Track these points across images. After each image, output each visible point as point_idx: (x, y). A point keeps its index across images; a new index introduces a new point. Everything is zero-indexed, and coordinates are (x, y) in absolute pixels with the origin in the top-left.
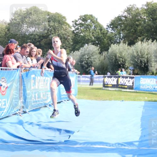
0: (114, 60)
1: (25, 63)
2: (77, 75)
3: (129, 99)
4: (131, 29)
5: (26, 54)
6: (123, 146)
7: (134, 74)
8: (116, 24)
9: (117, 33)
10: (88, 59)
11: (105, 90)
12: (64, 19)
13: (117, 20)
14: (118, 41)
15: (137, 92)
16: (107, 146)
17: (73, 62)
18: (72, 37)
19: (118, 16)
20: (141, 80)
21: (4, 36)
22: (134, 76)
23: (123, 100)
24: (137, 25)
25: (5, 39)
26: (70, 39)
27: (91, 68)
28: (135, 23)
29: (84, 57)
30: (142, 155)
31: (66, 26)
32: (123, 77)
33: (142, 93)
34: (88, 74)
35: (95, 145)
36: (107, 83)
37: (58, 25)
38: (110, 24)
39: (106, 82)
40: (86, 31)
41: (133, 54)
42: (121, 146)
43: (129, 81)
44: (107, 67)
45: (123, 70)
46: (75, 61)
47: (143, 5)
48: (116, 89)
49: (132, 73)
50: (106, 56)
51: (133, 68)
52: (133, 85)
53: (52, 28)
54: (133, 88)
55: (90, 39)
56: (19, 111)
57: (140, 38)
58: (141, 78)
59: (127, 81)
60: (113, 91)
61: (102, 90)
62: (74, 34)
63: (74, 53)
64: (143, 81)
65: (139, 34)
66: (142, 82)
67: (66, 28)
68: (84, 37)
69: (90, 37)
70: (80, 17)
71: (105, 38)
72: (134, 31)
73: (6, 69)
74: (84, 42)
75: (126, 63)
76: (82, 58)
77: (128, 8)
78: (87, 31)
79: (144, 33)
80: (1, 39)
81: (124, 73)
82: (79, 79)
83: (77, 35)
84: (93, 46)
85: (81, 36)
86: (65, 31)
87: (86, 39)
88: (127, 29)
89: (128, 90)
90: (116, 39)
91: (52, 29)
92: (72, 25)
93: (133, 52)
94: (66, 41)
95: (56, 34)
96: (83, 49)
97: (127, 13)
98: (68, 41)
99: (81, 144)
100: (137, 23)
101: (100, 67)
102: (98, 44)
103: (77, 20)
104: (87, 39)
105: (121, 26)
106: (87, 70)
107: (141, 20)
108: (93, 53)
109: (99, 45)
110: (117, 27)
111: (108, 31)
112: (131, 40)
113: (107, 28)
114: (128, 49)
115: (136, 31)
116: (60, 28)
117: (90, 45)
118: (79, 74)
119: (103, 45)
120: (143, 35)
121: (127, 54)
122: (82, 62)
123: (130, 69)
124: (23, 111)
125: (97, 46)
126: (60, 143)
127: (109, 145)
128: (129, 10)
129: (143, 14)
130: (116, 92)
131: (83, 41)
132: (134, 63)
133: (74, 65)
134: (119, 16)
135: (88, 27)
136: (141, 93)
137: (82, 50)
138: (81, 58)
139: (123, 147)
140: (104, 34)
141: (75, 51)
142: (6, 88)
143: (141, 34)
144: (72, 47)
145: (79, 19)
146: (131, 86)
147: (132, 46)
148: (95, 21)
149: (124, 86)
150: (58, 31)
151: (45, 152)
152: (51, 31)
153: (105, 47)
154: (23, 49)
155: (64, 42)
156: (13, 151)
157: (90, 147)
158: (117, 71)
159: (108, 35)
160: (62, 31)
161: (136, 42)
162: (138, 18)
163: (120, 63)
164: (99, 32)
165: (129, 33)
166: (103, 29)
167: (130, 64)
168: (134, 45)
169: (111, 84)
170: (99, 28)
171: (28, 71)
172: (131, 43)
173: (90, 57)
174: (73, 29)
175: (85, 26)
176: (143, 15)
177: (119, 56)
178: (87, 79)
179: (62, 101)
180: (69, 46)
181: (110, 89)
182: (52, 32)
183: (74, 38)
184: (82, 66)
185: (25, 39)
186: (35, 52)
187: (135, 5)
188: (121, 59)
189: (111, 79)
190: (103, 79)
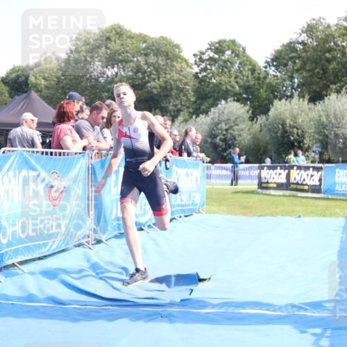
0: (280, 132)
1: (98, 141)
2: (205, 164)
3: (312, 212)
4: (316, 68)
5: (101, 121)
6: (302, 311)
7: (322, 161)
8: (284, 59)
9: (286, 76)
10: (227, 130)
11: (262, 194)
12: (177, 50)
13: (287, 50)
14: (289, 94)
15: (328, 199)
16: (268, 310)
17: (196, 138)
18: (194, 85)
19: (288, 42)
20: (337, 174)
21: (55, 86)
22: (321, 165)
23: (300, 214)
24: (329, 61)
25: (58, 91)
26: (190, 91)
27: (233, 148)
28: (323, 55)
29: (220, 126)
30: (341, 328)
31: (181, 63)
32: (299, 168)
33: (340, 200)
34: (227, 163)
35: (244, 308)
36: (266, 181)
37: (164, 63)
38: (271, 59)
39: (265, 178)
40: (221, 73)
41: (320, 120)
42: (298, 311)
43: (312, 176)
44: (266, 147)
45: (300, 152)
46: (200, 136)
47: (339, 19)
48: (284, 191)
49: (318, 160)
50: (265, 125)
51: (320, 150)
52: (320, 185)
53: (152, 68)
54: (320, 189)
55: (231, 91)
56: (87, 240)
57: (333, 87)
58: (337, 170)
59: (308, 175)
60: (280, 196)
61: (256, 195)
62: (198, 81)
63: (198, 119)
64: (341, 176)
65: (332, 78)
66: (339, 177)
67: (181, 67)
68: (217, 86)
69: (231, 86)
70: (209, 45)
71: (262, 88)
72: (321, 72)
73: (60, 154)
74: (218, 97)
75: (304, 138)
76: (215, 129)
77: (308, 25)
78: (225, 73)
79: (343, 76)
80: (50, 91)
81: (301, 160)
82: (209, 172)
83: (205, 81)
84: (237, 105)
85: (212, 83)
86: (179, 74)
87: (223, 90)
88: (308, 69)
89: (310, 195)
90: (284, 88)
91: (152, 70)
92: (193, 62)
93: (320, 116)
94: (182, 95)
95: (161, 80)
96: (217, 110)
97: (307, 36)
98: (185, 95)
99: (214, 306)
100: (328, 55)
101: (252, 147)
102: (247, 99)
103: (204, 51)
104: (225, 89)
105: (295, 63)
106: (225, 154)
107: (335, 50)
108: (236, 118)
109: (248, 103)
110: (286, 65)
111: (267, 73)
112: (315, 92)
113: (266, 67)
114: (310, 109)
115: (325, 72)
116: (168, 68)
117: (231, 101)
118: (209, 162)
119: (258, 102)
120: (340, 81)
121: (308, 119)
122: (214, 136)
123: (313, 152)
124: (95, 239)
125: (245, 104)
126: (172, 304)
127: (272, 309)
128: (310, 30)
129: (339, 37)
130: (285, 199)
131: (216, 95)
132: (321, 138)
133: (198, 143)
134: (291, 43)
135: (225, 65)
136: (337, 200)
137: (214, 113)
138: (213, 129)
139: (302, 313)
140: (259, 79)
141: (201, 115)
142: (62, 192)
143: (336, 78)
144: (194, 106)
145: (208, 49)
146: (315, 186)
147: (318, 103)
148: (241, 53)
149: (301, 187)
150: (165, 74)
151: (141, 323)
152: (151, 73)
153: (261, 106)
154: (95, 112)
155: (177, 96)
156: (75, 320)
157: (234, 313)
158: (287, 155)
159: (268, 81)
160: (174, 74)
161: (326, 96)
162: (330, 46)
163: (292, 138)
164: (250, 75)
165: (311, 76)
166: (257, 69)
167: (314, 141)
168: (321, 102)
169: (275, 183)
170: (250, 67)
171: (104, 156)
172: (316, 97)
173: (231, 127)
174: (196, 69)
175: (221, 63)
176: (341, 39)
177: (290, 125)
178: (224, 172)
179: (174, 218)
180: (188, 105)
181: (273, 192)
182: (153, 76)
183: (198, 88)
184: (215, 146)
185: (98, 91)
186: (119, 117)
187: (323, 19)
188: (295, 130)
189: (275, 171)
190: (258, 171)
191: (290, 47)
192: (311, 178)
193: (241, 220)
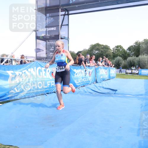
3: (137, 78)
9: (131, 52)
12: (109, 47)
14: (131, 56)
26: (112, 55)
31: (110, 50)
40: (118, 52)
48: (131, 74)
52: (138, 73)
53: (104, 51)
62: (113, 53)
64: (143, 71)
68: (117, 54)
74: (117, 56)
75: (135, 64)
81: (134, 68)
89: (136, 75)
93: (138, 60)
107: (141, 47)
110: (131, 50)
113: (127, 50)
119: (125, 57)
121: (136, 61)
128: (136, 43)
130: (131, 76)
132: (138, 64)
135: (118, 50)
140: (125, 53)
145: (115, 47)
148: (122, 48)
160: (108, 52)
163: (132, 64)
166: (125, 51)
169: (129, 73)
170: (123, 51)
172: (137, 56)
174: (113, 51)
176: (142, 45)
177: (132, 62)
178: (118, 71)
181: (129, 75)
189: (129, 70)
190: (126, 70)
191: (132, 46)
192: (136, 72)
193: (123, 79)
